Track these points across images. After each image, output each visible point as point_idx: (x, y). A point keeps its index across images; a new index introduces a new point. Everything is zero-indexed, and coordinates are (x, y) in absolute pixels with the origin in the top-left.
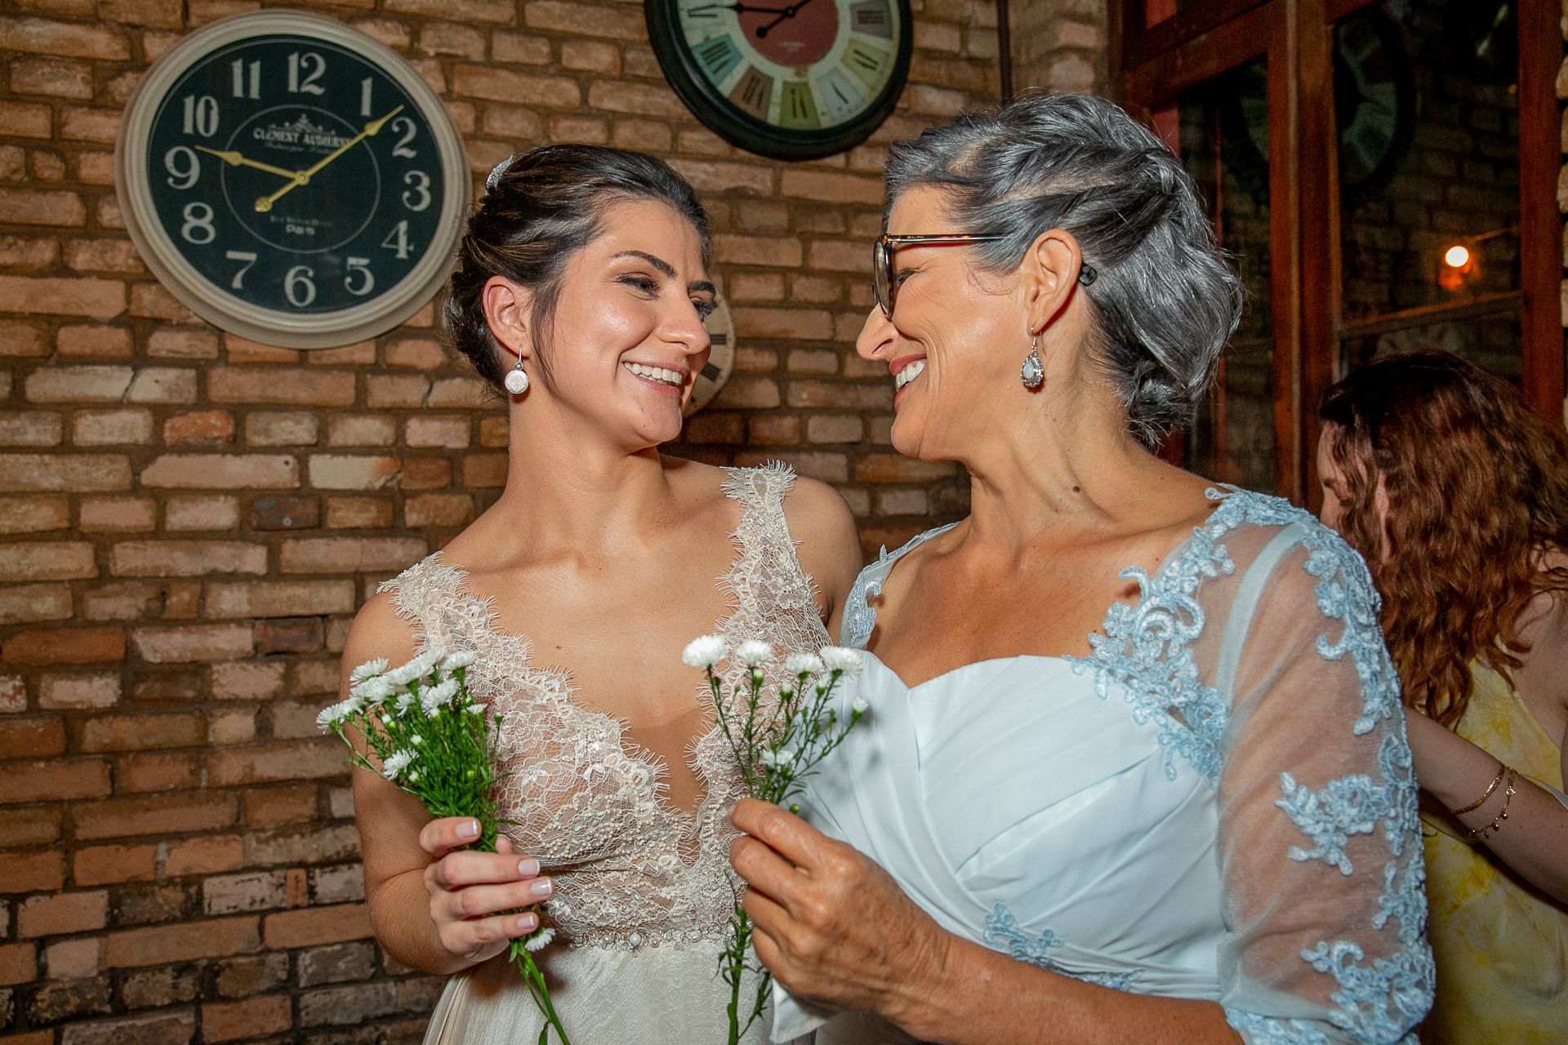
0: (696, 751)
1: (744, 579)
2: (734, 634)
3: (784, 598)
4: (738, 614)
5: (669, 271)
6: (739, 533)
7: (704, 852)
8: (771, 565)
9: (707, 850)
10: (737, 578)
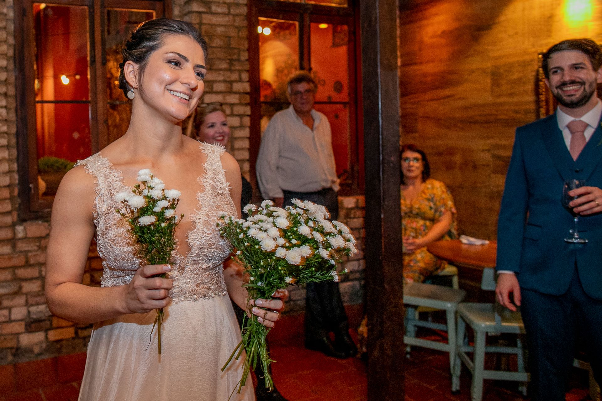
0: (189, 236)
1: (207, 181)
2: (203, 199)
3: (220, 190)
4: (204, 193)
5: (186, 60)
6: (206, 165)
7: (186, 271)
8: (216, 178)
9: (187, 270)
10: (205, 180)
